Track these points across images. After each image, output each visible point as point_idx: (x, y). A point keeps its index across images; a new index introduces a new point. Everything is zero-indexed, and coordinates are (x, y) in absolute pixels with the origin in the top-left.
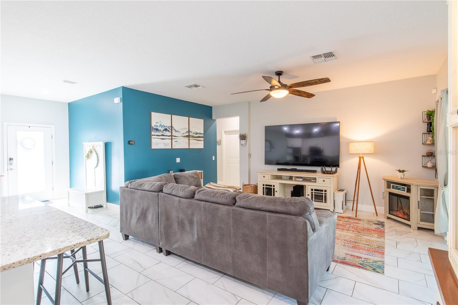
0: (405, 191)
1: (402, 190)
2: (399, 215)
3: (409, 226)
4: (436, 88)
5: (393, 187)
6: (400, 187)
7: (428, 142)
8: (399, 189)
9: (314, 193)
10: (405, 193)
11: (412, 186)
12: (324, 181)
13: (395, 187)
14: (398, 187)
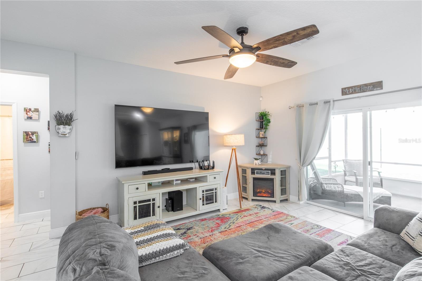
0: (269, 174)
1: (266, 174)
2: (263, 195)
3: (275, 202)
4: (262, 97)
5: (257, 173)
6: (264, 172)
7: (261, 136)
8: (263, 174)
9: (205, 194)
10: (269, 176)
11: (277, 169)
12: (215, 178)
13: (259, 172)
14: (262, 172)
